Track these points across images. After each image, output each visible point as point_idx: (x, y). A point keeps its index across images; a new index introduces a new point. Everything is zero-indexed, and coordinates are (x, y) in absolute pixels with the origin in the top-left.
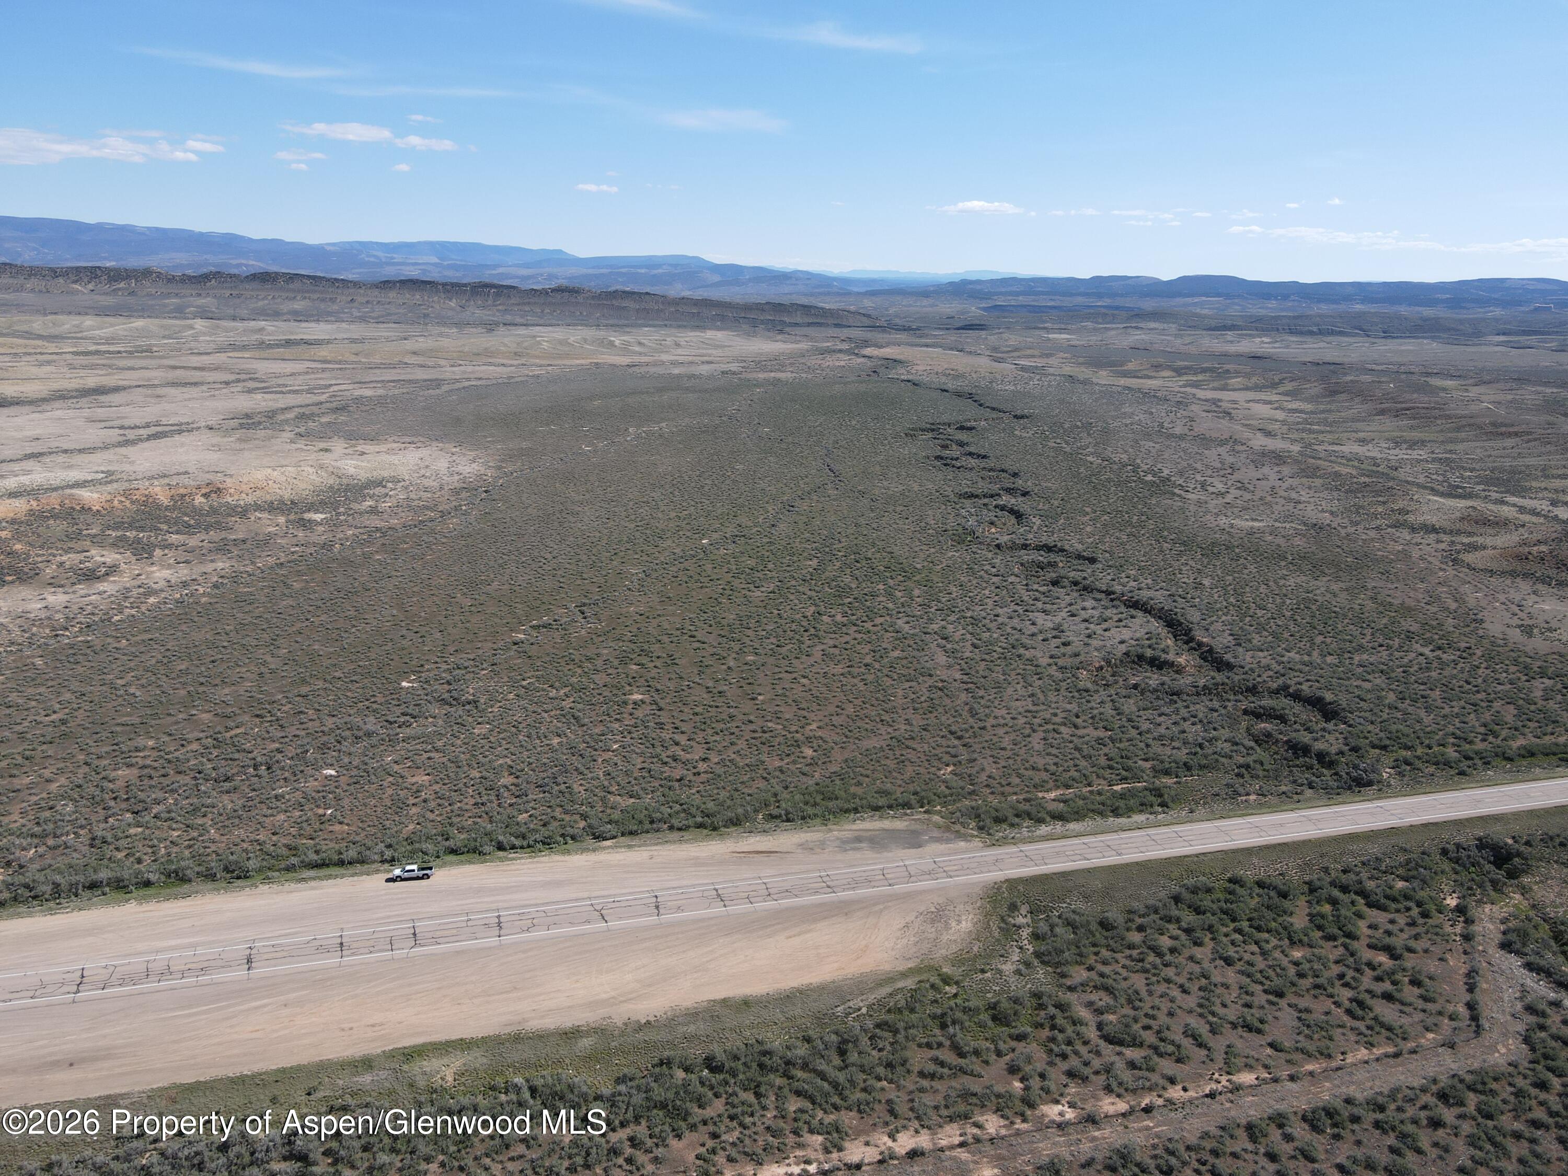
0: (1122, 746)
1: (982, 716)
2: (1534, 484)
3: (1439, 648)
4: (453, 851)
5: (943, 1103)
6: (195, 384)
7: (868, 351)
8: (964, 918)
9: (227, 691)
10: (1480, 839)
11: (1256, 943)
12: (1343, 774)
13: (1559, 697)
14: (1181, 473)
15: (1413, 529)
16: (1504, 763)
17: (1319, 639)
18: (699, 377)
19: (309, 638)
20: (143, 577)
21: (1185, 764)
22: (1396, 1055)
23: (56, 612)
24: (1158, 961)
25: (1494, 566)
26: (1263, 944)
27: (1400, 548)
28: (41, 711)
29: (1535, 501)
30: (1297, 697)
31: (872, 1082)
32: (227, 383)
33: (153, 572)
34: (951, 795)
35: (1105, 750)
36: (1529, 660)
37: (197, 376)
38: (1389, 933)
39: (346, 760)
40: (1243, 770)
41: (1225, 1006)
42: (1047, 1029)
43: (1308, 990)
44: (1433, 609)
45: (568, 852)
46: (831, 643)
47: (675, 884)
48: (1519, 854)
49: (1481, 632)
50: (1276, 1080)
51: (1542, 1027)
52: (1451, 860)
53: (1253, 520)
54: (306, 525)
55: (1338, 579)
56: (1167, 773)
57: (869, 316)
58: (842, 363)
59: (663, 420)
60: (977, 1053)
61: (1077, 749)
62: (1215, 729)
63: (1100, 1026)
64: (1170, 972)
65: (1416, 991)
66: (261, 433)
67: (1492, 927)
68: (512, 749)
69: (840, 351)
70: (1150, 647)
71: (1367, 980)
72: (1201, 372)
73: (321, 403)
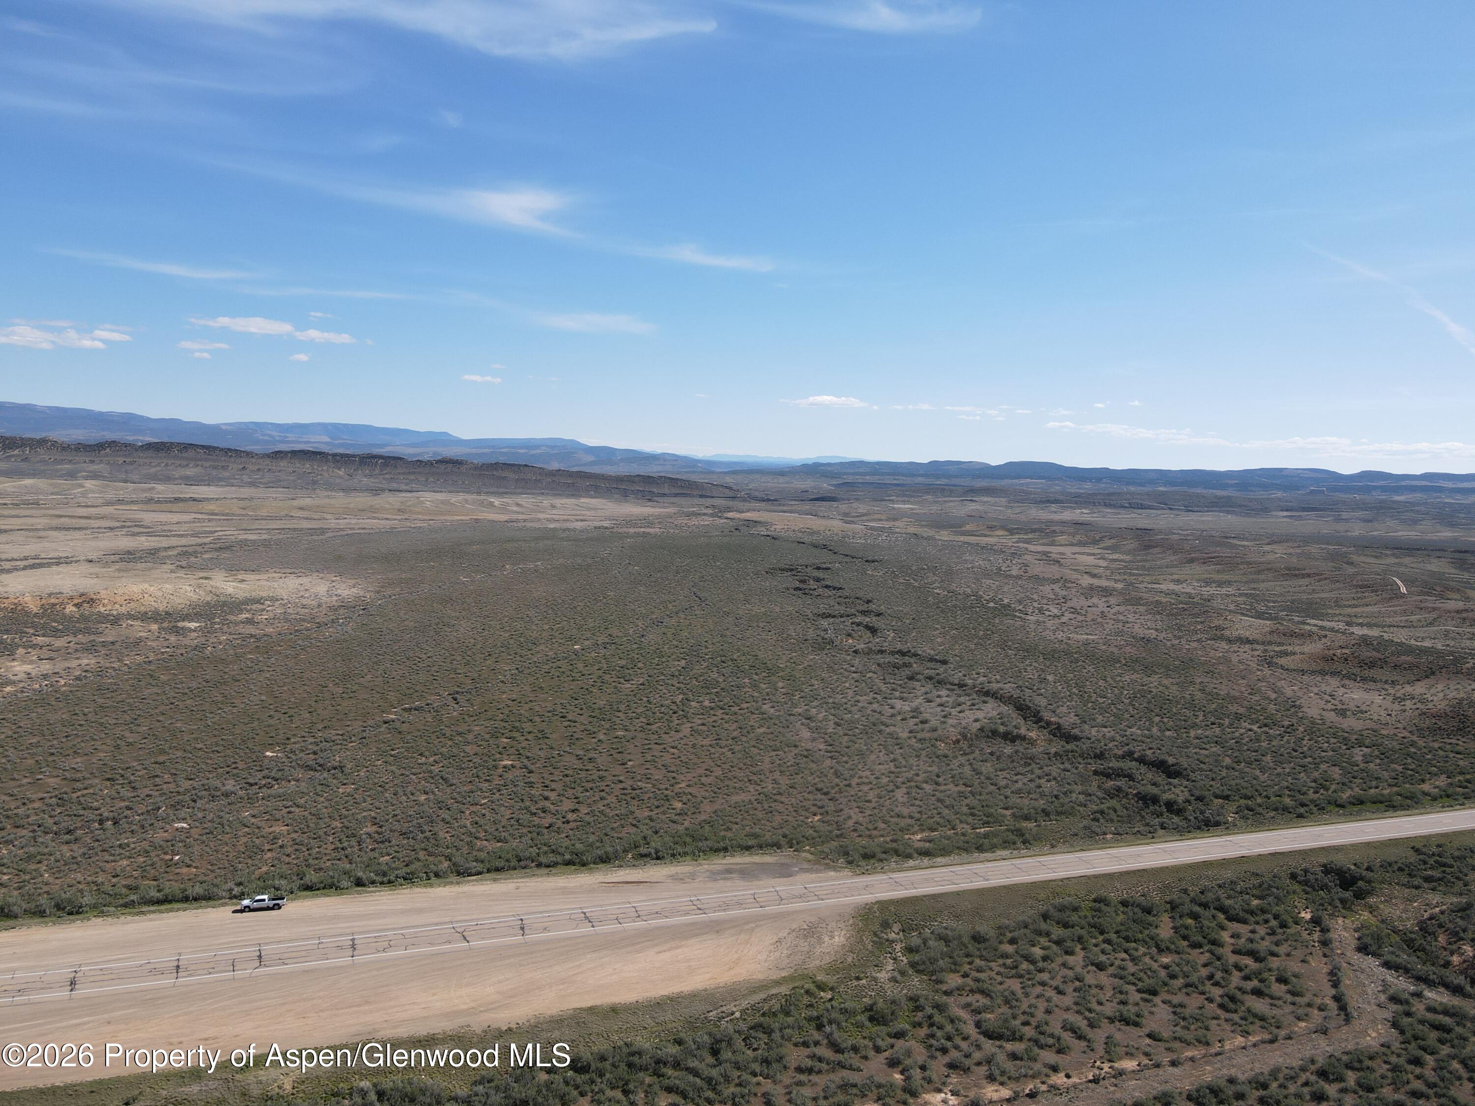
0: (982, 798)
1: (847, 776)
2: (1330, 611)
3: (1266, 725)
4: (308, 888)
5: (822, 1094)
6: (80, 529)
7: (730, 515)
8: (836, 933)
9: (79, 760)
10: (1325, 866)
11: (1126, 951)
12: (1191, 818)
13: (1378, 761)
14: (1020, 602)
15: (1230, 641)
16: (1337, 809)
17: (1157, 719)
18: (574, 530)
19: (171, 718)
21: (1043, 811)
22: (1272, 1042)
24: (1032, 967)
25: (1305, 667)
26: (1132, 952)
27: (1221, 654)
29: (1333, 623)
30: (1142, 760)
31: (746, 1076)
32: (111, 529)
33: (13, 666)
34: (820, 838)
35: (967, 801)
36: (1346, 735)
37: (83, 522)
38: (1251, 941)
39: (200, 815)
40: (1098, 815)
41: (1100, 1003)
42: (925, 1028)
43: (1180, 989)
44: (1256, 698)
45: (431, 886)
46: (700, 722)
47: (542, 909)
48: (1362, 878)
49: (1300, 715)
50: (1157, 1066)
51: (1408, 1014)
52: (1300, 882)
53: (1087, 634)
55: (1168, 676)
56: (1027, 818)
57: (730, 488)
58: (706, 523)
59: (538, 560)
60: (855, 1049)
61: (939, 800)
62: (1068, 784)
63: (978, 1025)
64: (1045, 976)
65: (1283, 987)
66: (140, 566)
67: (1346, 935)
68: (377, 804)
69: (705, 514)
70: (1002, 724)
71: (1236, 979)
72: (1031, 532)
73: (205, 544)
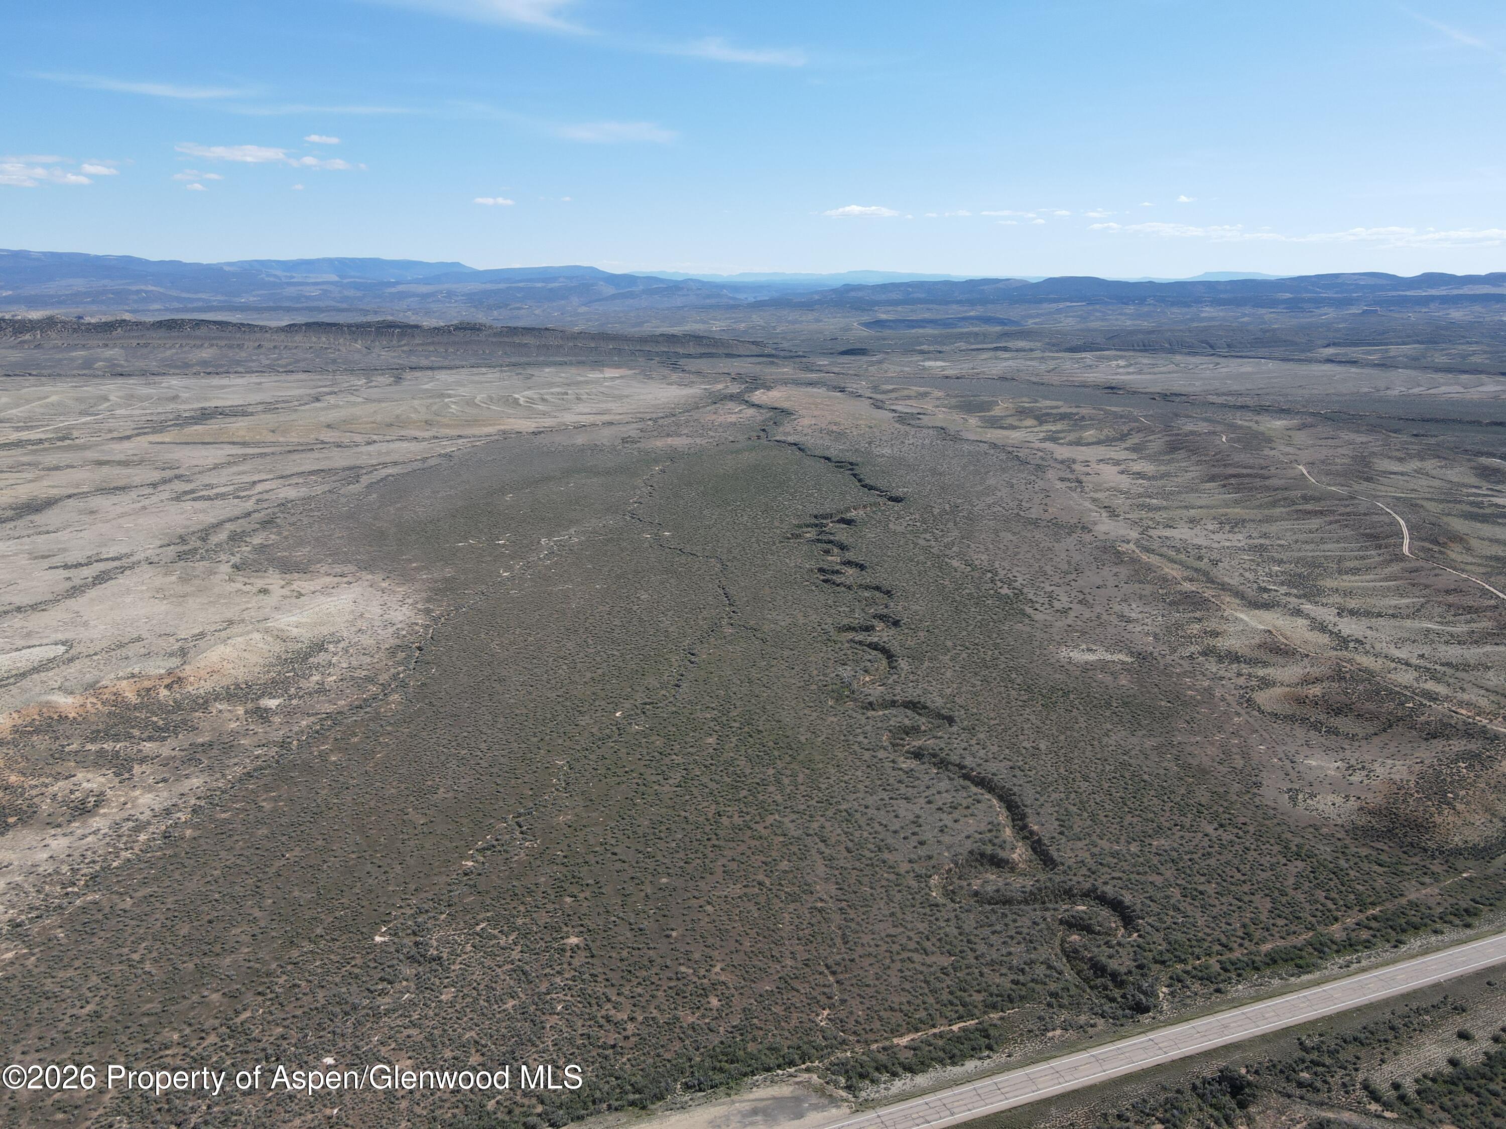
0: (961, 975)
1: (852, 944)
2: (1329, 583)
3: (1221, 826)
10: (1221, 1071)
12: (1129, 996)
14: (1032, 581)
15: (1220, 659)
17: (1128, 819)
19: (288, 881)
20: (129, 806)
21: (1009, 996)
23: (63, 862)
25: (1278, 709)
27: (1206, 684)
28: (77, 1002)
29: (1325, 610)
30: (1103, 900)
32: (154, 485)
33: (137, 798)
34: (826, 1047)
35: (948, 981)
36: (1289, 836)
37: (123, 475)
39: (341, 1045)
40: (1053, 999)
44: (1224, 769)
48: (1249, 1084)
49: (1257, 801)
52: (1198, 1095)
53: (1090, 650)
54: (263, 715)
55: (1151, 733)
57: (757, 341)
58: (732, 418)
59: (571, 522)
61: (926, 981)
62: (1035, 948)
66: (199, 567)
68: (476, 1018)
69: (731, 397)
70: (990, 841)
72: (1060, 419)
73: (249, 514)
